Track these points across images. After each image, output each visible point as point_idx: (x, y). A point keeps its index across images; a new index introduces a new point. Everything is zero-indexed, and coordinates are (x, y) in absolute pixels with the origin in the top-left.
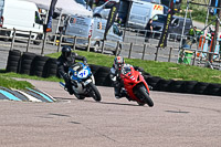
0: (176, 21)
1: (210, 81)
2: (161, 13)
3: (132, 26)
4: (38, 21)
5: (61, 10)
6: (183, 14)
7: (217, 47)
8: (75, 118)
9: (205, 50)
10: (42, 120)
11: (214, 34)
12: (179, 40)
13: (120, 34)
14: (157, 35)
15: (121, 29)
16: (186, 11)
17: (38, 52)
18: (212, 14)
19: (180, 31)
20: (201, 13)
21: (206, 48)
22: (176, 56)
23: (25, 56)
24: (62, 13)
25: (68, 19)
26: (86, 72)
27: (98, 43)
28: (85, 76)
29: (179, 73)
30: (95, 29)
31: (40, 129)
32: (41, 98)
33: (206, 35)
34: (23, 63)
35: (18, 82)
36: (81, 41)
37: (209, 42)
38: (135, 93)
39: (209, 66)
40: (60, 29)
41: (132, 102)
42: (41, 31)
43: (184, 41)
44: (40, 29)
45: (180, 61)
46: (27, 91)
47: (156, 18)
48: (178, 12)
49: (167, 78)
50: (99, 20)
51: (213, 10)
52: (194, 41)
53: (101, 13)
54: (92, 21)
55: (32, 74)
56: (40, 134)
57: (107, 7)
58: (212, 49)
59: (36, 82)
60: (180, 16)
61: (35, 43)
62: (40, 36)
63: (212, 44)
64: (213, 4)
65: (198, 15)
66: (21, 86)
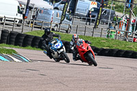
0: (105, 12)
1: (126, 49)
2: (96, 7)
3: (78, 15)
4: (20, 12)
5: (33, 5)
6: (110, 7)
7: (131, 28)
8: (42, 72)
9: (123, 30)
10: (22, 73)
11: (129, 20)
12: (107, 24)
13: (70, 20)
14: (93, 20)
15: (71, 17)
16: (112, 5)
17: (20, 31)
18: (127, 7)
19: (107, 18)
20: (120, 7)
21: (124, 28)
22: (105, 33)
23: (12, 34)
24: (35, 7)
25: (38, 11)
26: (59, 44)
27: (57, 25)
28: (59, 47)
29: (107, 44)
30: (55, 17)
31: (21, 79)
32: (21, 59)
33: (124, 20)
34: (11, 38)
35: (7, 50)
36: (46, 24)
37: (126, 25)
38: (85, 57)
39: (125, 40)
40: (33, 17)
41: (84, 63)
42: (21, 18)
43: (110, 24)
44: (20, 17)
45: (108, 36)
46: (13, 55)
47: (93, 10)
48: (106, 6)
49: (100, 47)
50: (57, 11)
51: (128, 5)
52: (116, 24)
53: (59, 7)
54: (53, 12)
55: (16, 45)
56: (21, 81)
57: (62, 3)
58: (127, 29)
59: (18, 50)
60: (108, 9)
61: (18, 25)
62: (21, 21)
63: (127, 26)
64: (128, 1)
65: (119, 8)
66: (9, 52)
